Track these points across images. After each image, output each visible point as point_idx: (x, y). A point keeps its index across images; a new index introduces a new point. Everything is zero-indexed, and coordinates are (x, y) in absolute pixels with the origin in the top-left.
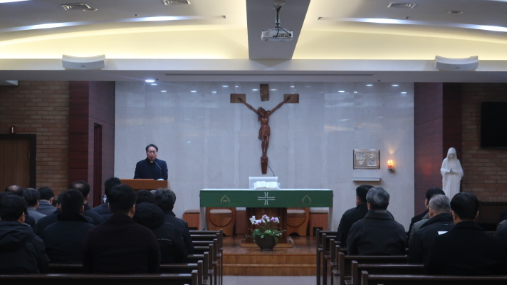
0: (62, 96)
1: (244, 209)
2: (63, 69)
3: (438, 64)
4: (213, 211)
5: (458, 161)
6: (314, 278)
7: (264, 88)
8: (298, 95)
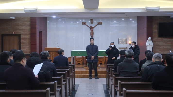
0: (28, 22)
1: (85, 56)
2: (25, 12)
3: (146, 9)
4: (77, 57)
5: (152, 41)
6: (106, 79)
7: (92, 20)
8: (102, 22)
